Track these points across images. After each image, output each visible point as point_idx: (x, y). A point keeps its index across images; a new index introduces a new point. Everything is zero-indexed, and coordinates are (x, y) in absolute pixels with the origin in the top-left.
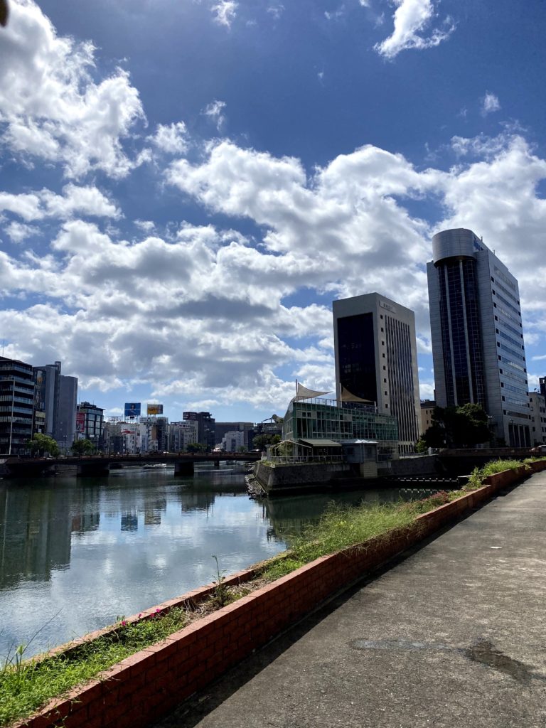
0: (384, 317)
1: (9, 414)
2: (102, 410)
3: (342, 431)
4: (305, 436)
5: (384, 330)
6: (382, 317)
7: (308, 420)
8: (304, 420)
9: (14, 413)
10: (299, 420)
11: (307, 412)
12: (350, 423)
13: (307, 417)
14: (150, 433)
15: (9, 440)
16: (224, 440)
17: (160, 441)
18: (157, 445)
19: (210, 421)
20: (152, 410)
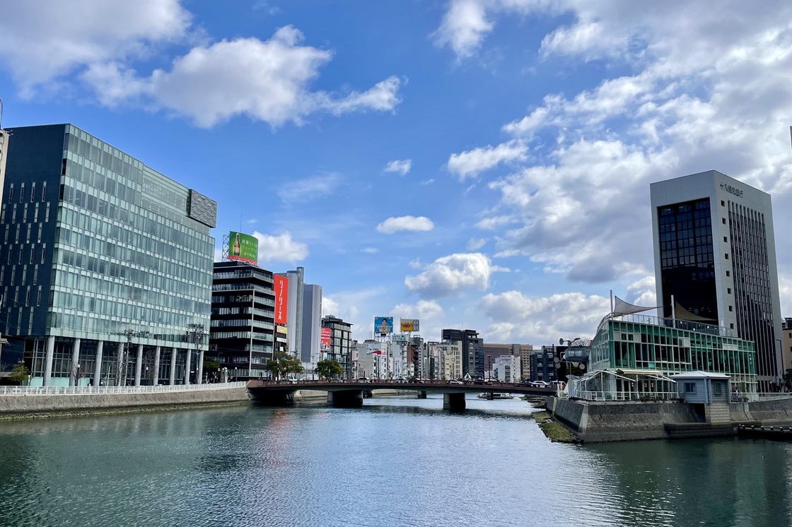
0: (726, 204)
1: (248, 329)
2: (349, 325)
3: (676, 359)
4: (625, 366)
5: (727, 221)
6: (723, 203)
7: (630, 343)
8: (624, 345)
9: (254, 327)
10: (617, 343)
11: (627, 333)
12: (687, 349)
13: (628, 341)
14: (405, 354)
15: (249, 360)
16: (494, 366)
17: (416, 364)
18: (413, 369)
19: (477, 341)
20: (407, 326)
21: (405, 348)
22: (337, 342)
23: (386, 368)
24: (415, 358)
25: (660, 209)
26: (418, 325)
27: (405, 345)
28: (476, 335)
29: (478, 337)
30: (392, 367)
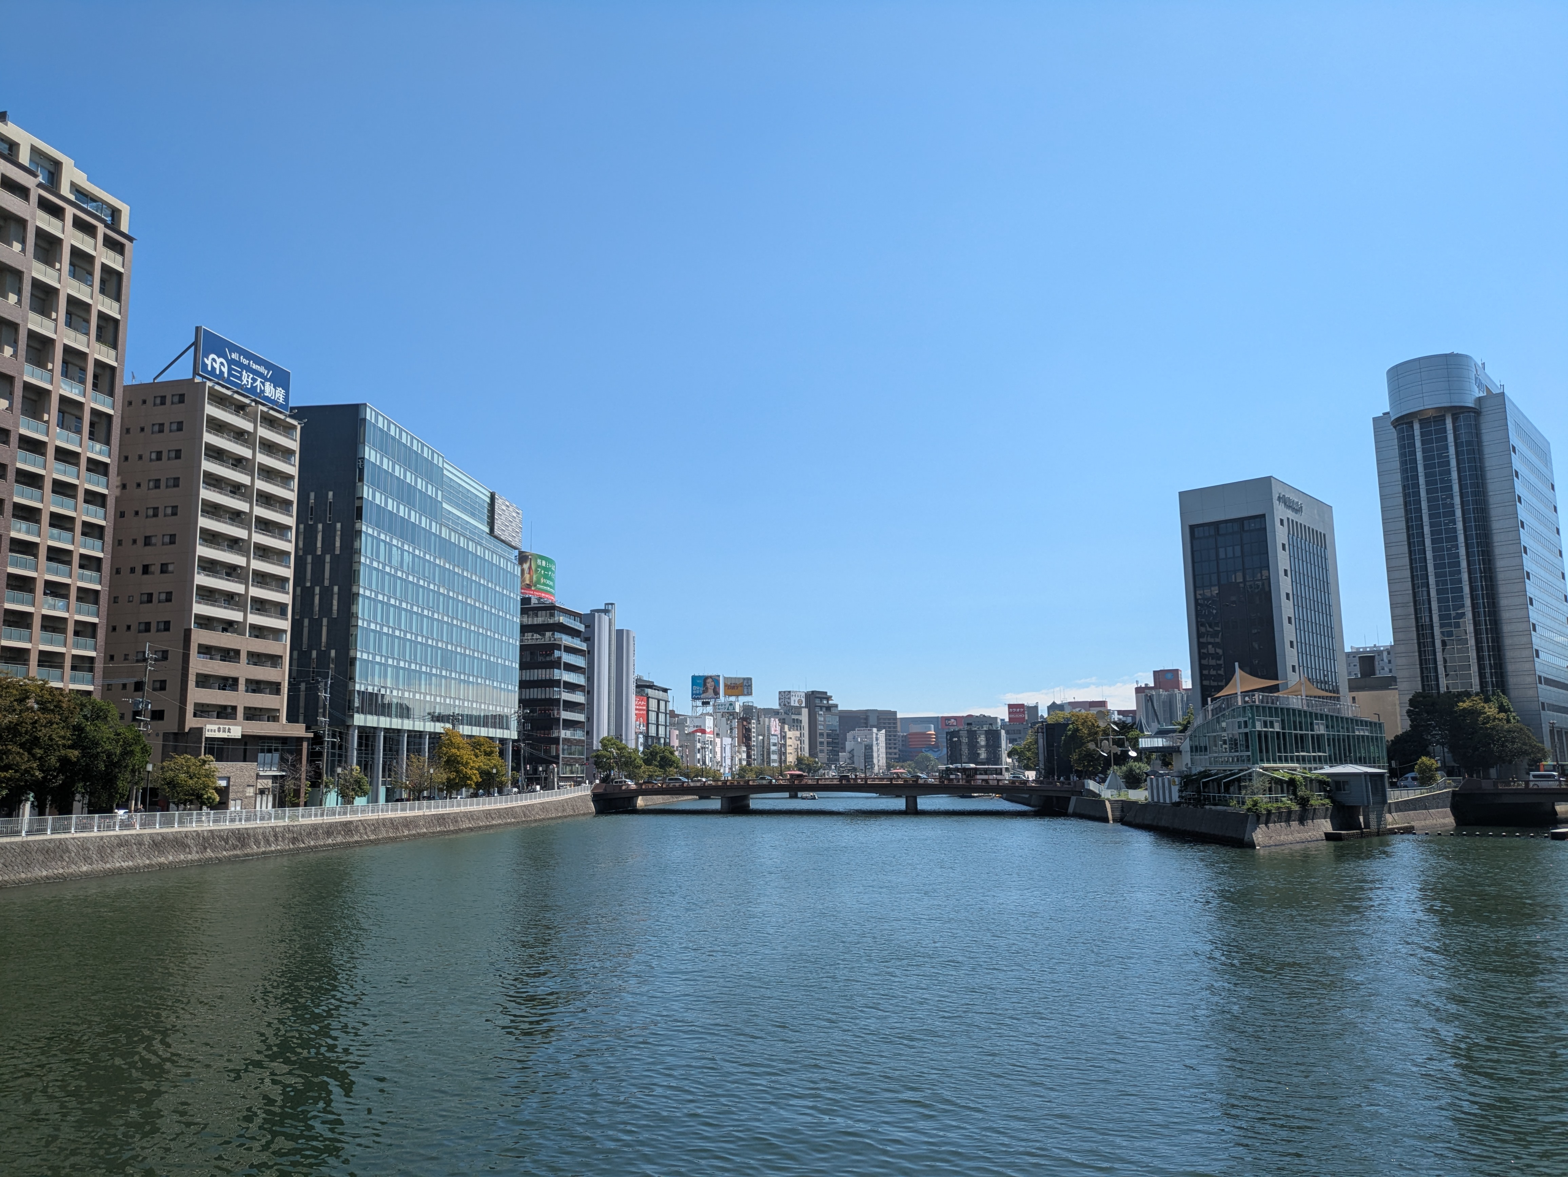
0: (1285, 524)
1: (557, 703)
2: (665, 690)
6: (1282, 523)
9: (564, 701)
12: (1323, 736)
14: (736, 731)
15: (557, 752)
16: (850, 745)
17: (749, 747)
18: (744, 756)
19: (829, 708)
20: (735, 688)
21: (735, 724)
22: (652, 716)
23: (713, 756)
24: (746, 738)
25: (1192, 528)
26: (750, 686)
27: (734, 718)
28: (828, 698)
29: (831, 701)
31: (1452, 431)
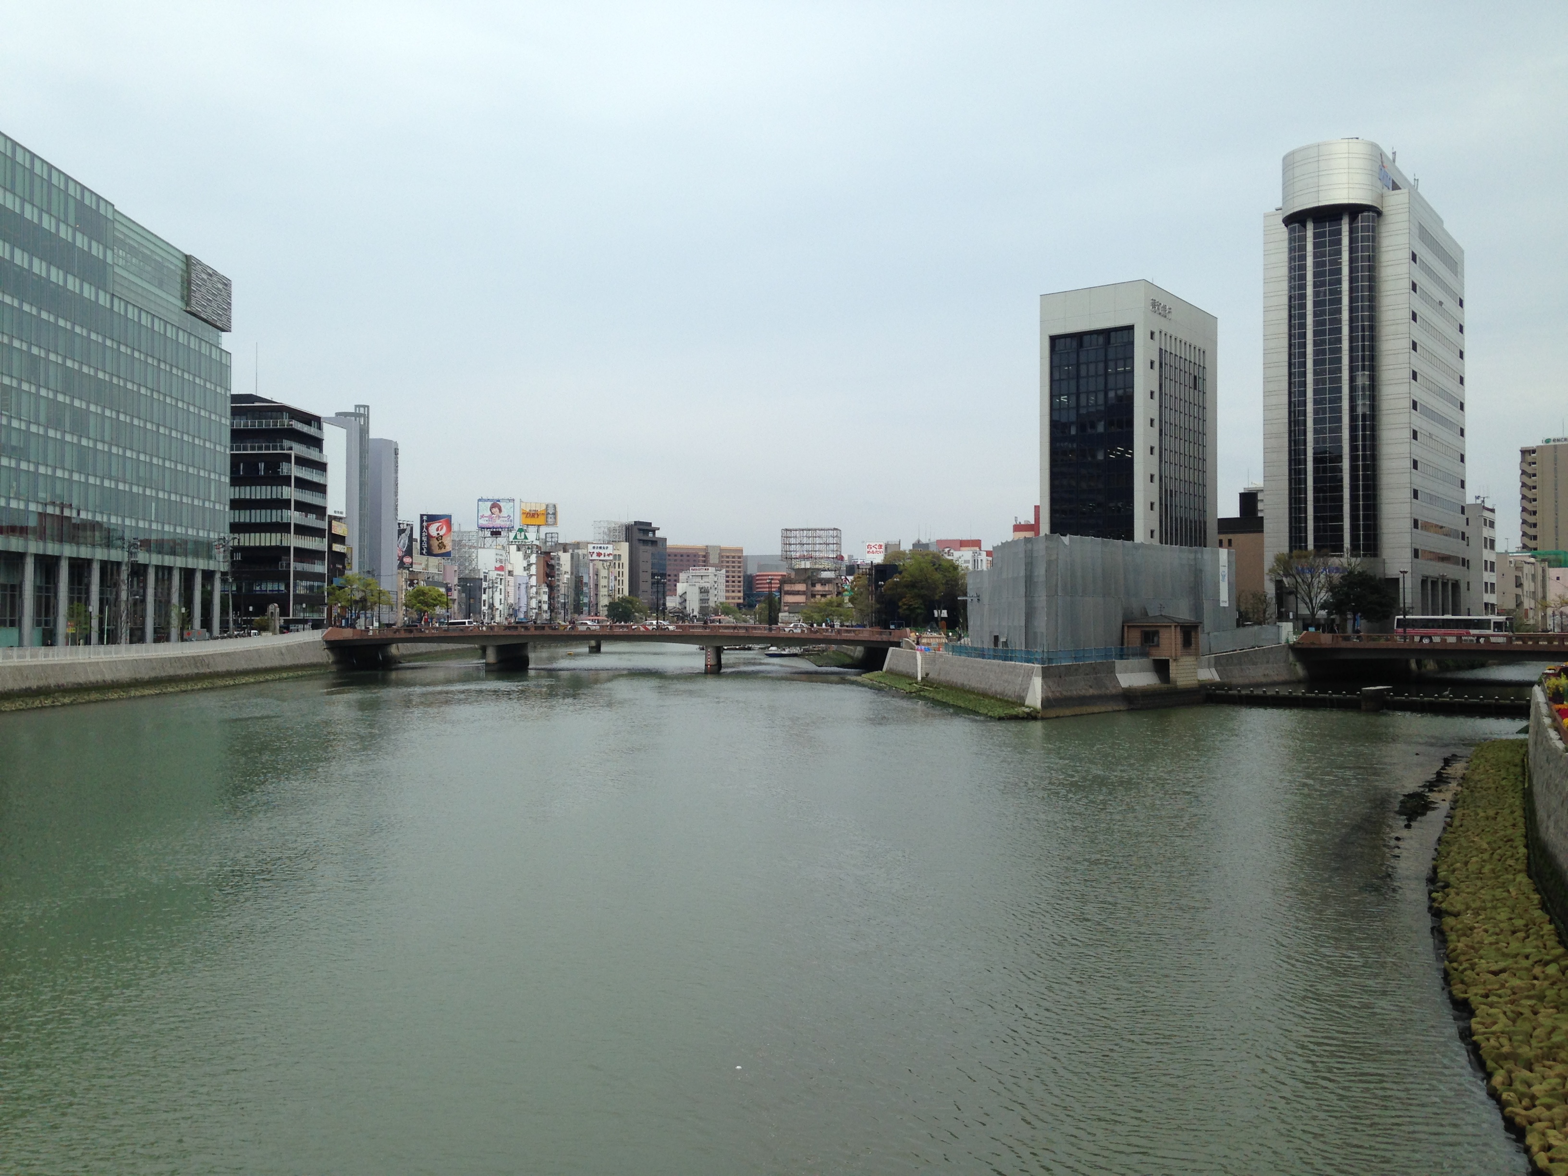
0: (1157, 337)
1: (286, 527)
5: (1157, 365)
6: (1153, 336)
9: (295, 525)
14: (533, 570)
15: (287, 586)
16: (681, 588)
17: (551, 587)
18: (545, 598)
19: (654, 542)
20: (533, 516)
21: (533, 559)
23: (502, 597)
24: (549, 576)
25: (1054, 339)
26: (556, 514)
27: (532, 552)
28: (654, 531)
29: (658, 534)
30: (512, 594)
31: (1347, 233)
